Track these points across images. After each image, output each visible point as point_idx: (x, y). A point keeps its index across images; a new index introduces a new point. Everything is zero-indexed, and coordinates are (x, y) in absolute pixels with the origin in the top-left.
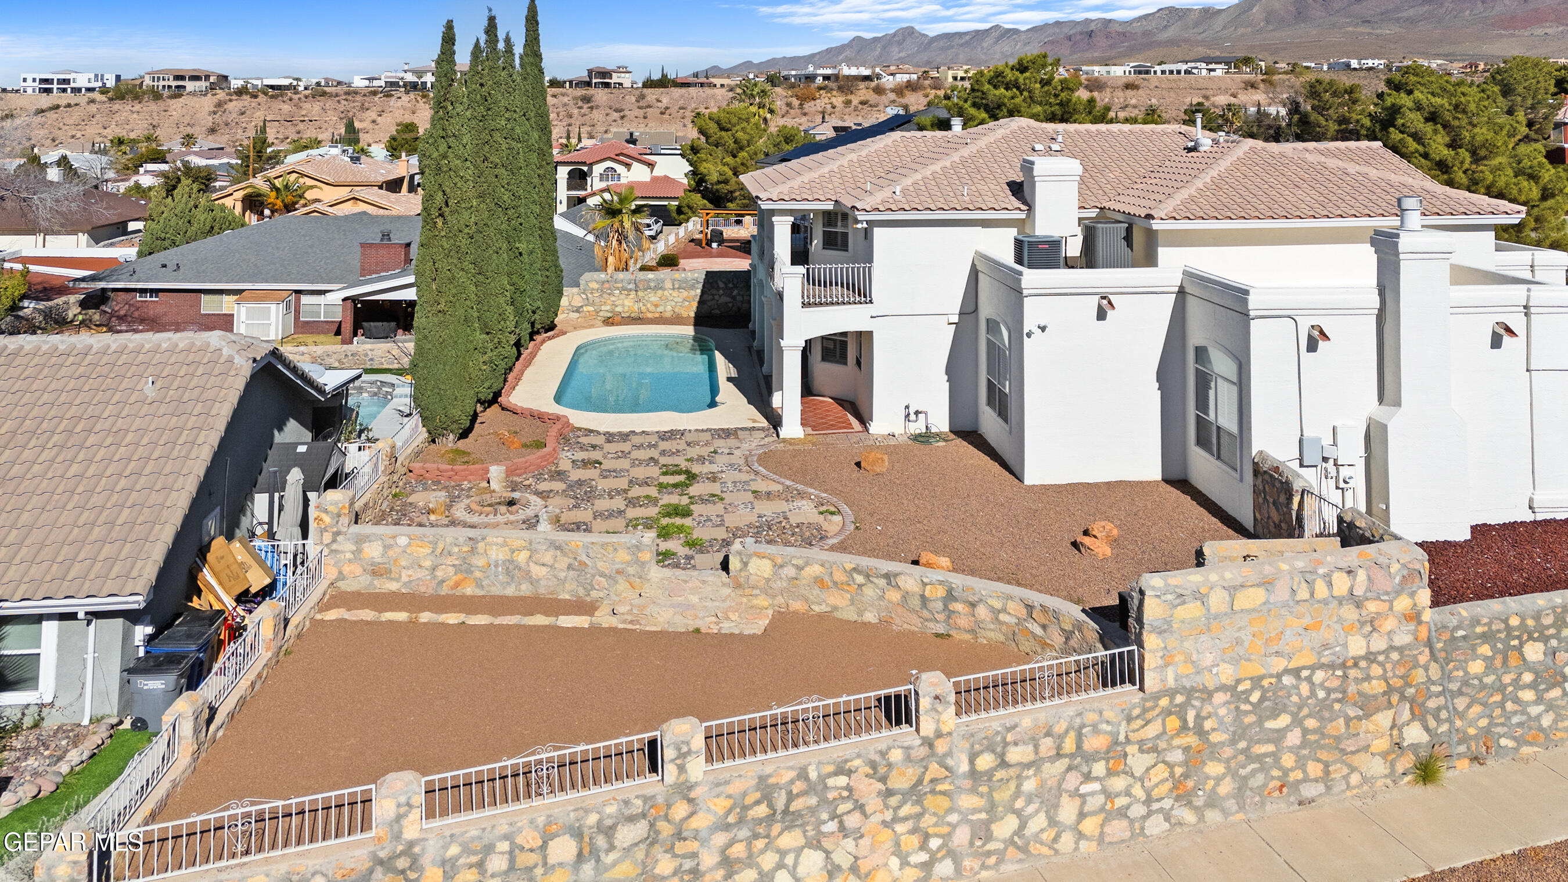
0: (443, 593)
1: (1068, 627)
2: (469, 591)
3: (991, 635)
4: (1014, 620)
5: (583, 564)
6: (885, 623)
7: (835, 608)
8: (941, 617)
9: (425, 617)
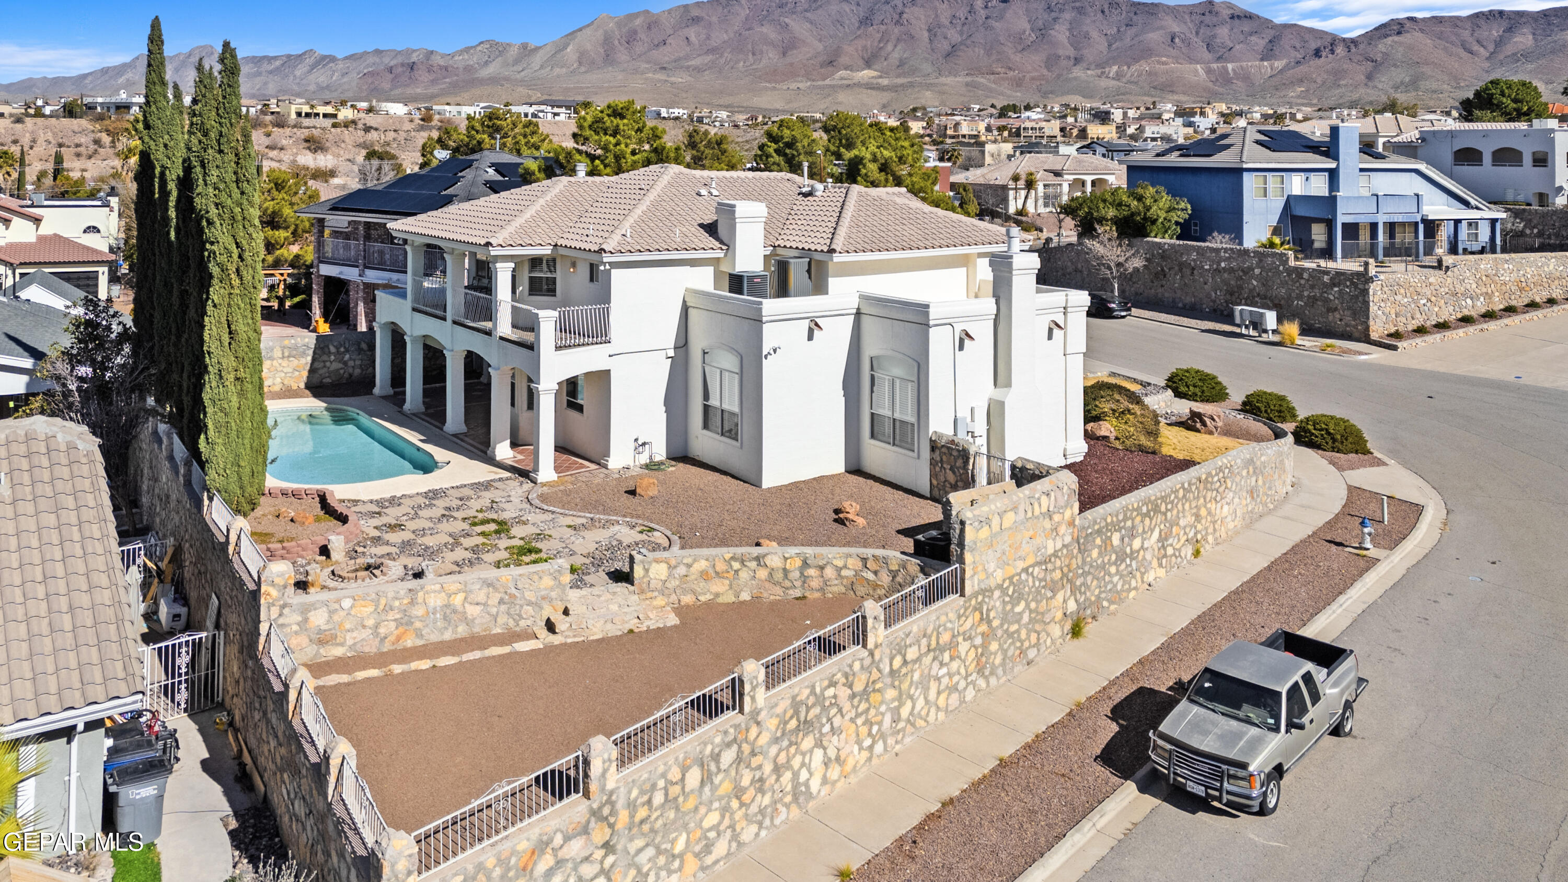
0: (385, 650)
1: (894, 567)
2: (409, 643)
3: (835, 589)
4: (853, 573)
5: (512, 596)
6: (756, 599)
7: (717, 595)
8: (798, 584)
9: (397, 669)
